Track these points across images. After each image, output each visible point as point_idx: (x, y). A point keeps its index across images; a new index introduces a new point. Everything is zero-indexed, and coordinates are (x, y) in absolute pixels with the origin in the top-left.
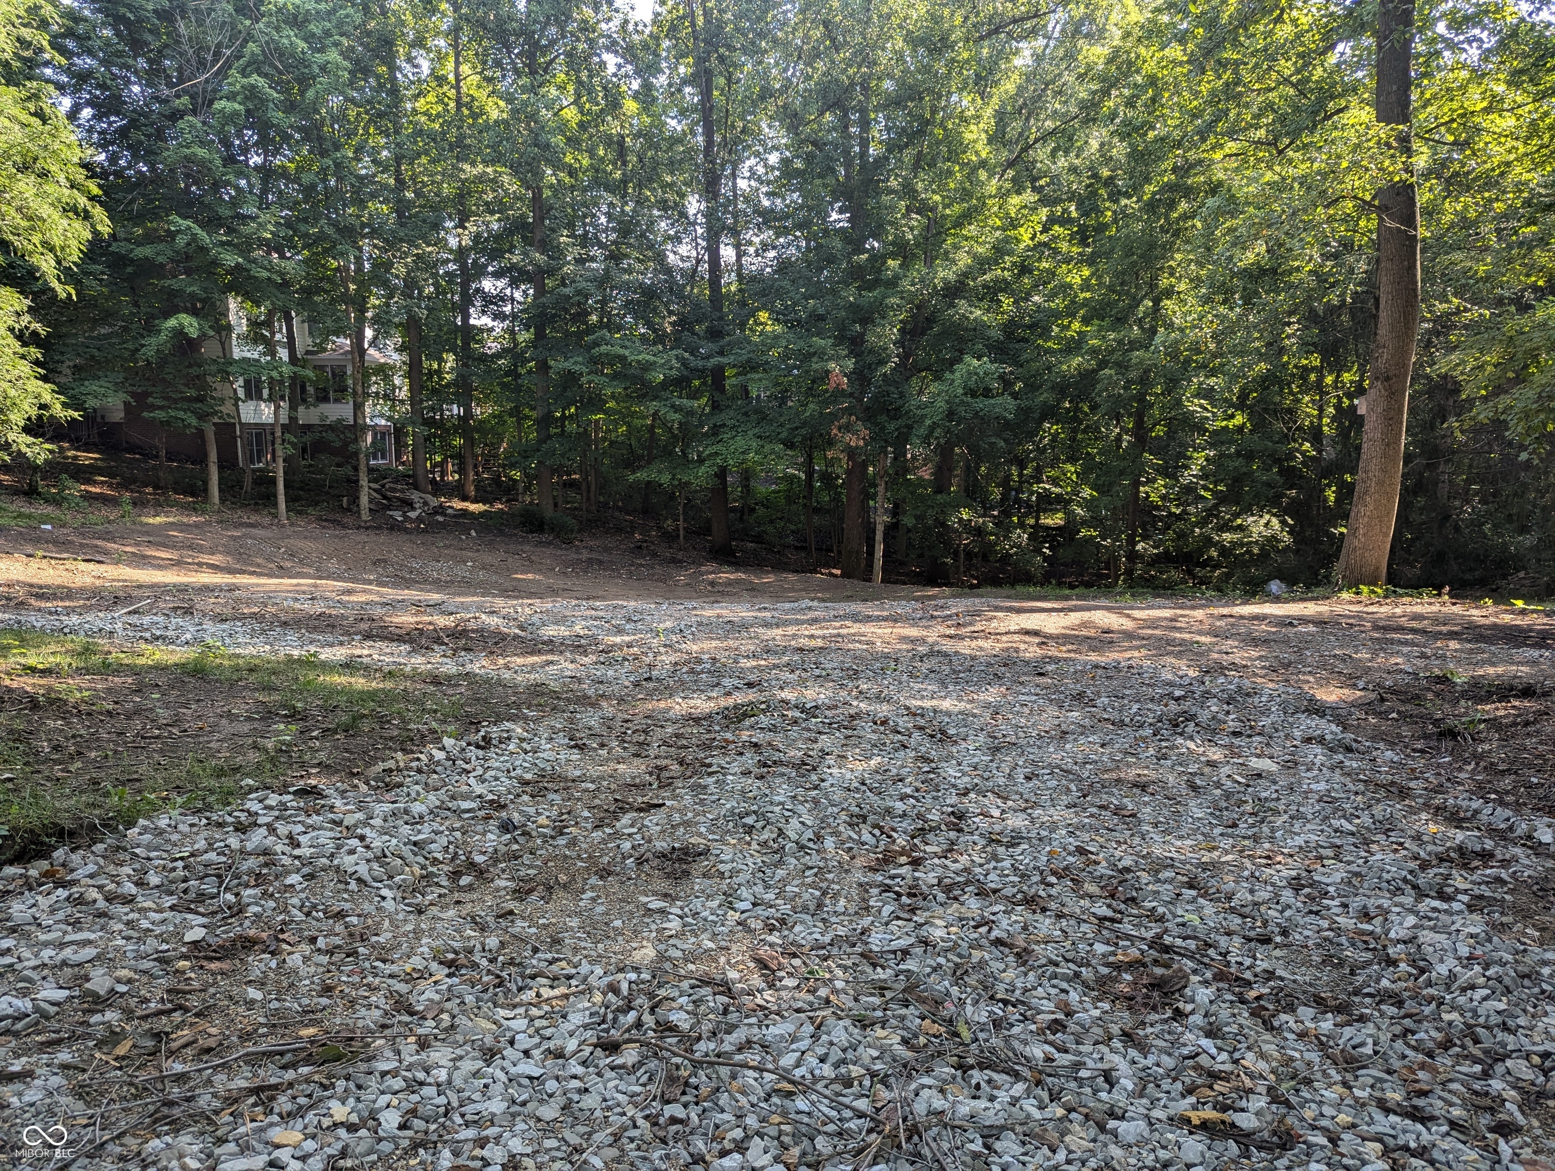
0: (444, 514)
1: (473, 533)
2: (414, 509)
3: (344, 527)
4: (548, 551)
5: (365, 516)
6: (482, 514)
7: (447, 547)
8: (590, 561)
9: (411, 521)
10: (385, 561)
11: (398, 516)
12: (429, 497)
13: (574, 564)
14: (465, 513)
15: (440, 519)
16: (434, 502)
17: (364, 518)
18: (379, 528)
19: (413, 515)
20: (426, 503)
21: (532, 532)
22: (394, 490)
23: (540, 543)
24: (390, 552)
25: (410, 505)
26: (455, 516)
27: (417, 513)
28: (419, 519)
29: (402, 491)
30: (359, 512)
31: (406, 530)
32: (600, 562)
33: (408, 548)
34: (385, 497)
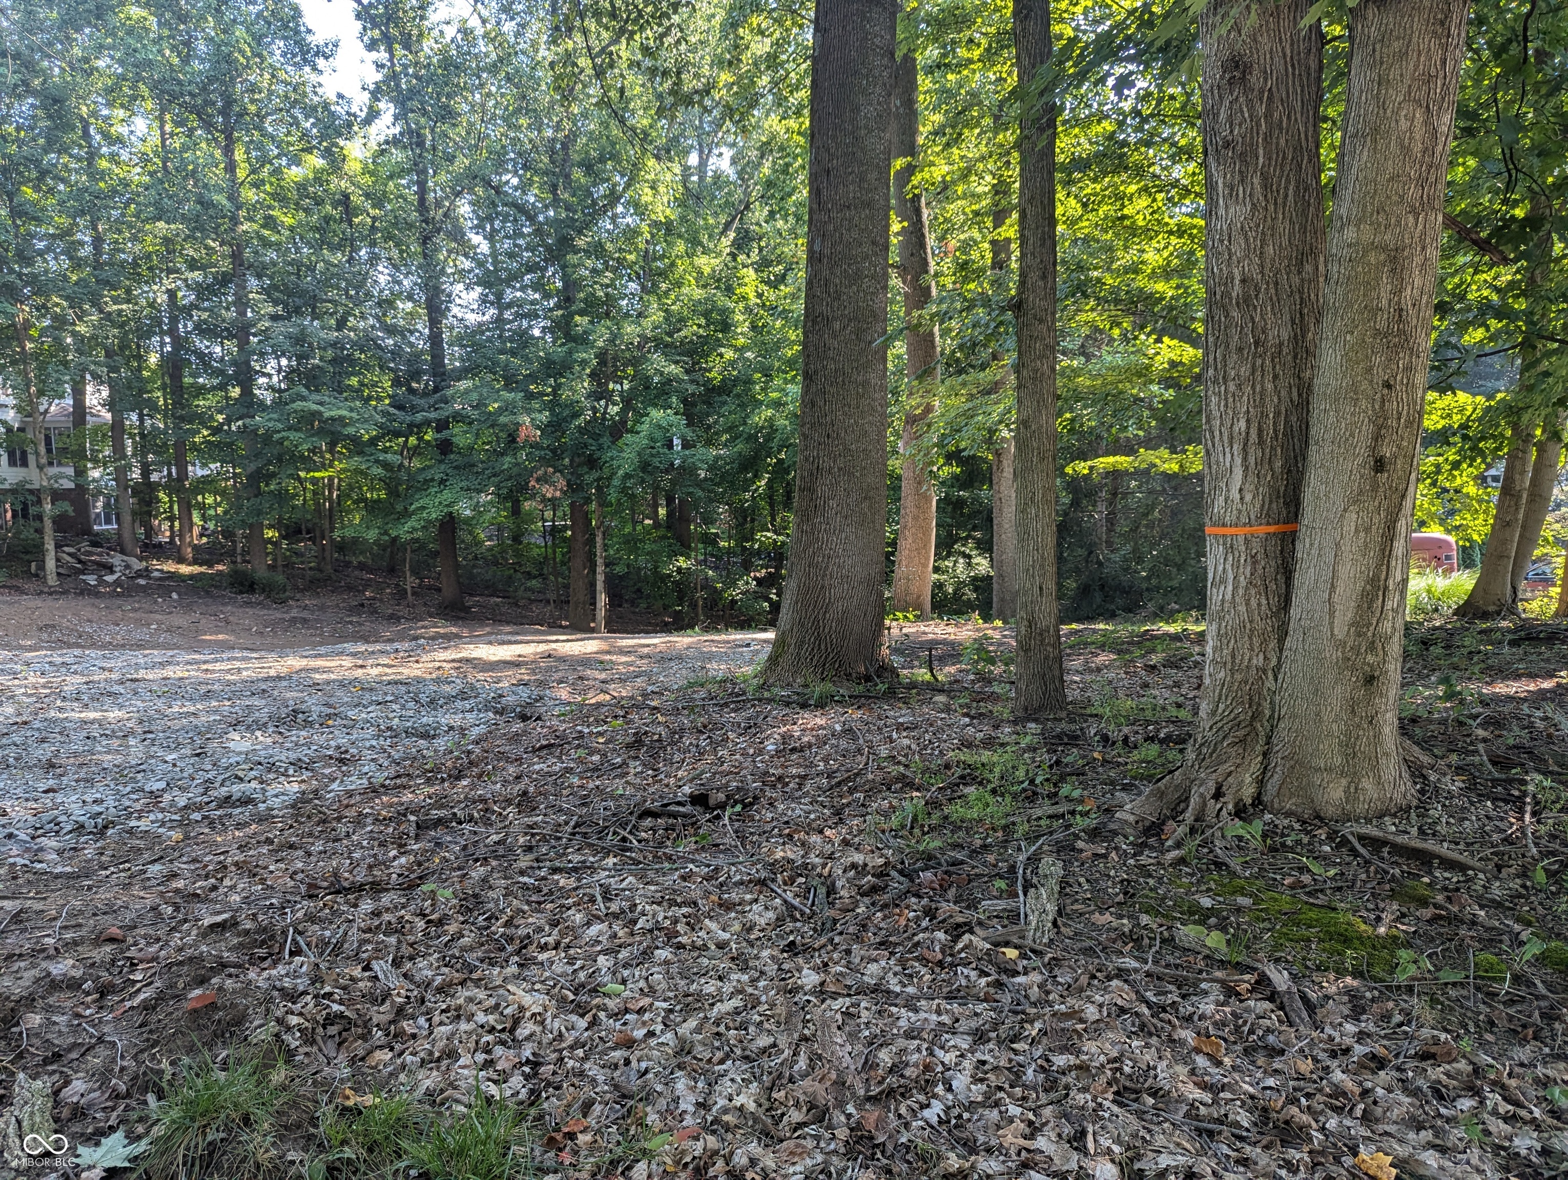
0: (148, 577)
1: (175, 596)
2: (112, 572)
3: (23, 592)
4: (250, 611)
5: (52, 580)
6: (192, 577)
7: (134, 610)
8: (294, 620)
9: (108, 584)
10: (54, 626)
11: (92, 580)
12: (133, 560)
13: (274, 624)
14: (173, 576)
15: (142, 582)
16: (137, 565)
17: (51, 583)
18: (65, 592)
19: (109, 578)
20: (128, 567)
21: (241, 592)
22: (90, 554)
23: (248, 604)
24: (63, 617)
25: (110, 569)
26: (160, 579)
27: (115, 577)
28: (117, 583)
29: (100, 554)
30: (45, 577)
31: (98, 595)
32: (305, 621)
33: (86, 613)
34: (80, 562)
